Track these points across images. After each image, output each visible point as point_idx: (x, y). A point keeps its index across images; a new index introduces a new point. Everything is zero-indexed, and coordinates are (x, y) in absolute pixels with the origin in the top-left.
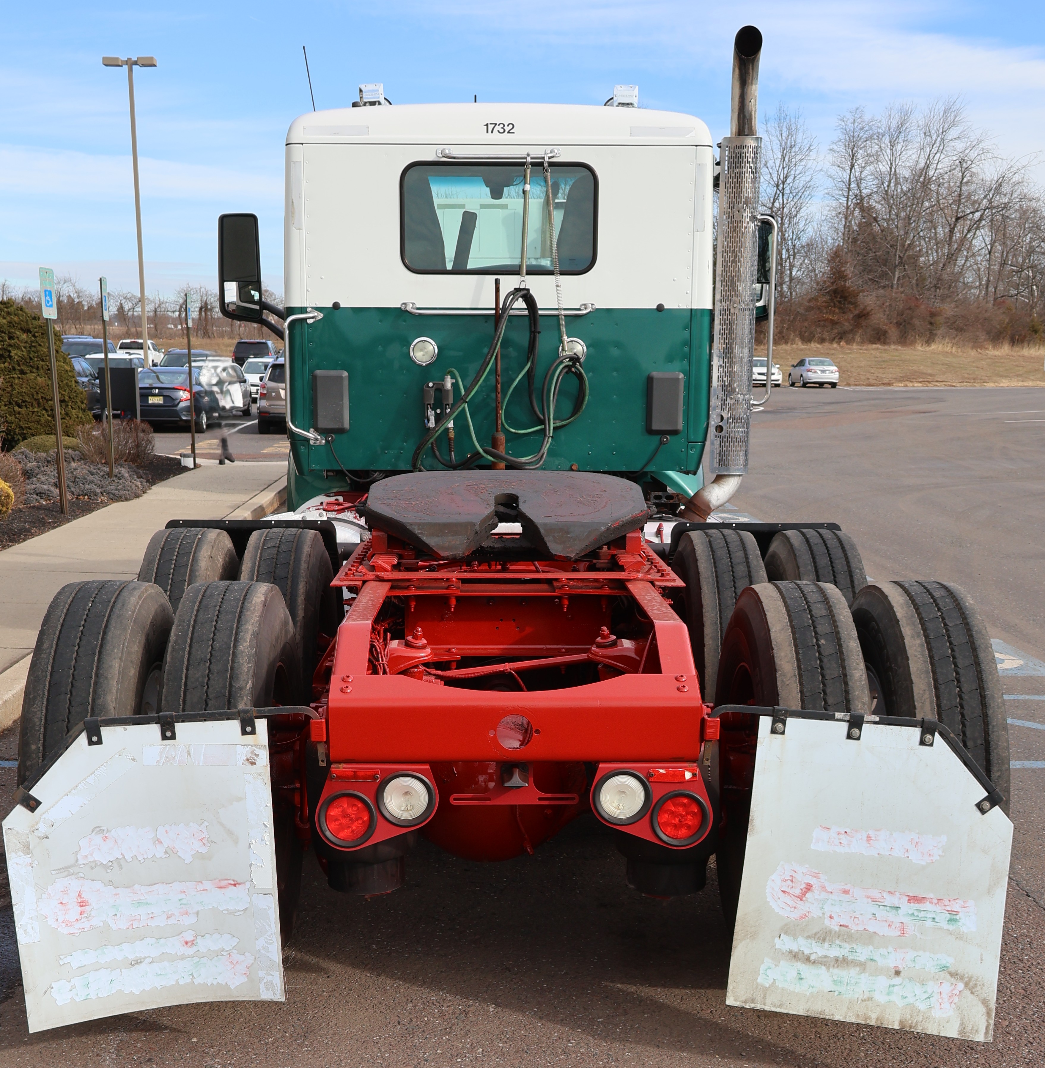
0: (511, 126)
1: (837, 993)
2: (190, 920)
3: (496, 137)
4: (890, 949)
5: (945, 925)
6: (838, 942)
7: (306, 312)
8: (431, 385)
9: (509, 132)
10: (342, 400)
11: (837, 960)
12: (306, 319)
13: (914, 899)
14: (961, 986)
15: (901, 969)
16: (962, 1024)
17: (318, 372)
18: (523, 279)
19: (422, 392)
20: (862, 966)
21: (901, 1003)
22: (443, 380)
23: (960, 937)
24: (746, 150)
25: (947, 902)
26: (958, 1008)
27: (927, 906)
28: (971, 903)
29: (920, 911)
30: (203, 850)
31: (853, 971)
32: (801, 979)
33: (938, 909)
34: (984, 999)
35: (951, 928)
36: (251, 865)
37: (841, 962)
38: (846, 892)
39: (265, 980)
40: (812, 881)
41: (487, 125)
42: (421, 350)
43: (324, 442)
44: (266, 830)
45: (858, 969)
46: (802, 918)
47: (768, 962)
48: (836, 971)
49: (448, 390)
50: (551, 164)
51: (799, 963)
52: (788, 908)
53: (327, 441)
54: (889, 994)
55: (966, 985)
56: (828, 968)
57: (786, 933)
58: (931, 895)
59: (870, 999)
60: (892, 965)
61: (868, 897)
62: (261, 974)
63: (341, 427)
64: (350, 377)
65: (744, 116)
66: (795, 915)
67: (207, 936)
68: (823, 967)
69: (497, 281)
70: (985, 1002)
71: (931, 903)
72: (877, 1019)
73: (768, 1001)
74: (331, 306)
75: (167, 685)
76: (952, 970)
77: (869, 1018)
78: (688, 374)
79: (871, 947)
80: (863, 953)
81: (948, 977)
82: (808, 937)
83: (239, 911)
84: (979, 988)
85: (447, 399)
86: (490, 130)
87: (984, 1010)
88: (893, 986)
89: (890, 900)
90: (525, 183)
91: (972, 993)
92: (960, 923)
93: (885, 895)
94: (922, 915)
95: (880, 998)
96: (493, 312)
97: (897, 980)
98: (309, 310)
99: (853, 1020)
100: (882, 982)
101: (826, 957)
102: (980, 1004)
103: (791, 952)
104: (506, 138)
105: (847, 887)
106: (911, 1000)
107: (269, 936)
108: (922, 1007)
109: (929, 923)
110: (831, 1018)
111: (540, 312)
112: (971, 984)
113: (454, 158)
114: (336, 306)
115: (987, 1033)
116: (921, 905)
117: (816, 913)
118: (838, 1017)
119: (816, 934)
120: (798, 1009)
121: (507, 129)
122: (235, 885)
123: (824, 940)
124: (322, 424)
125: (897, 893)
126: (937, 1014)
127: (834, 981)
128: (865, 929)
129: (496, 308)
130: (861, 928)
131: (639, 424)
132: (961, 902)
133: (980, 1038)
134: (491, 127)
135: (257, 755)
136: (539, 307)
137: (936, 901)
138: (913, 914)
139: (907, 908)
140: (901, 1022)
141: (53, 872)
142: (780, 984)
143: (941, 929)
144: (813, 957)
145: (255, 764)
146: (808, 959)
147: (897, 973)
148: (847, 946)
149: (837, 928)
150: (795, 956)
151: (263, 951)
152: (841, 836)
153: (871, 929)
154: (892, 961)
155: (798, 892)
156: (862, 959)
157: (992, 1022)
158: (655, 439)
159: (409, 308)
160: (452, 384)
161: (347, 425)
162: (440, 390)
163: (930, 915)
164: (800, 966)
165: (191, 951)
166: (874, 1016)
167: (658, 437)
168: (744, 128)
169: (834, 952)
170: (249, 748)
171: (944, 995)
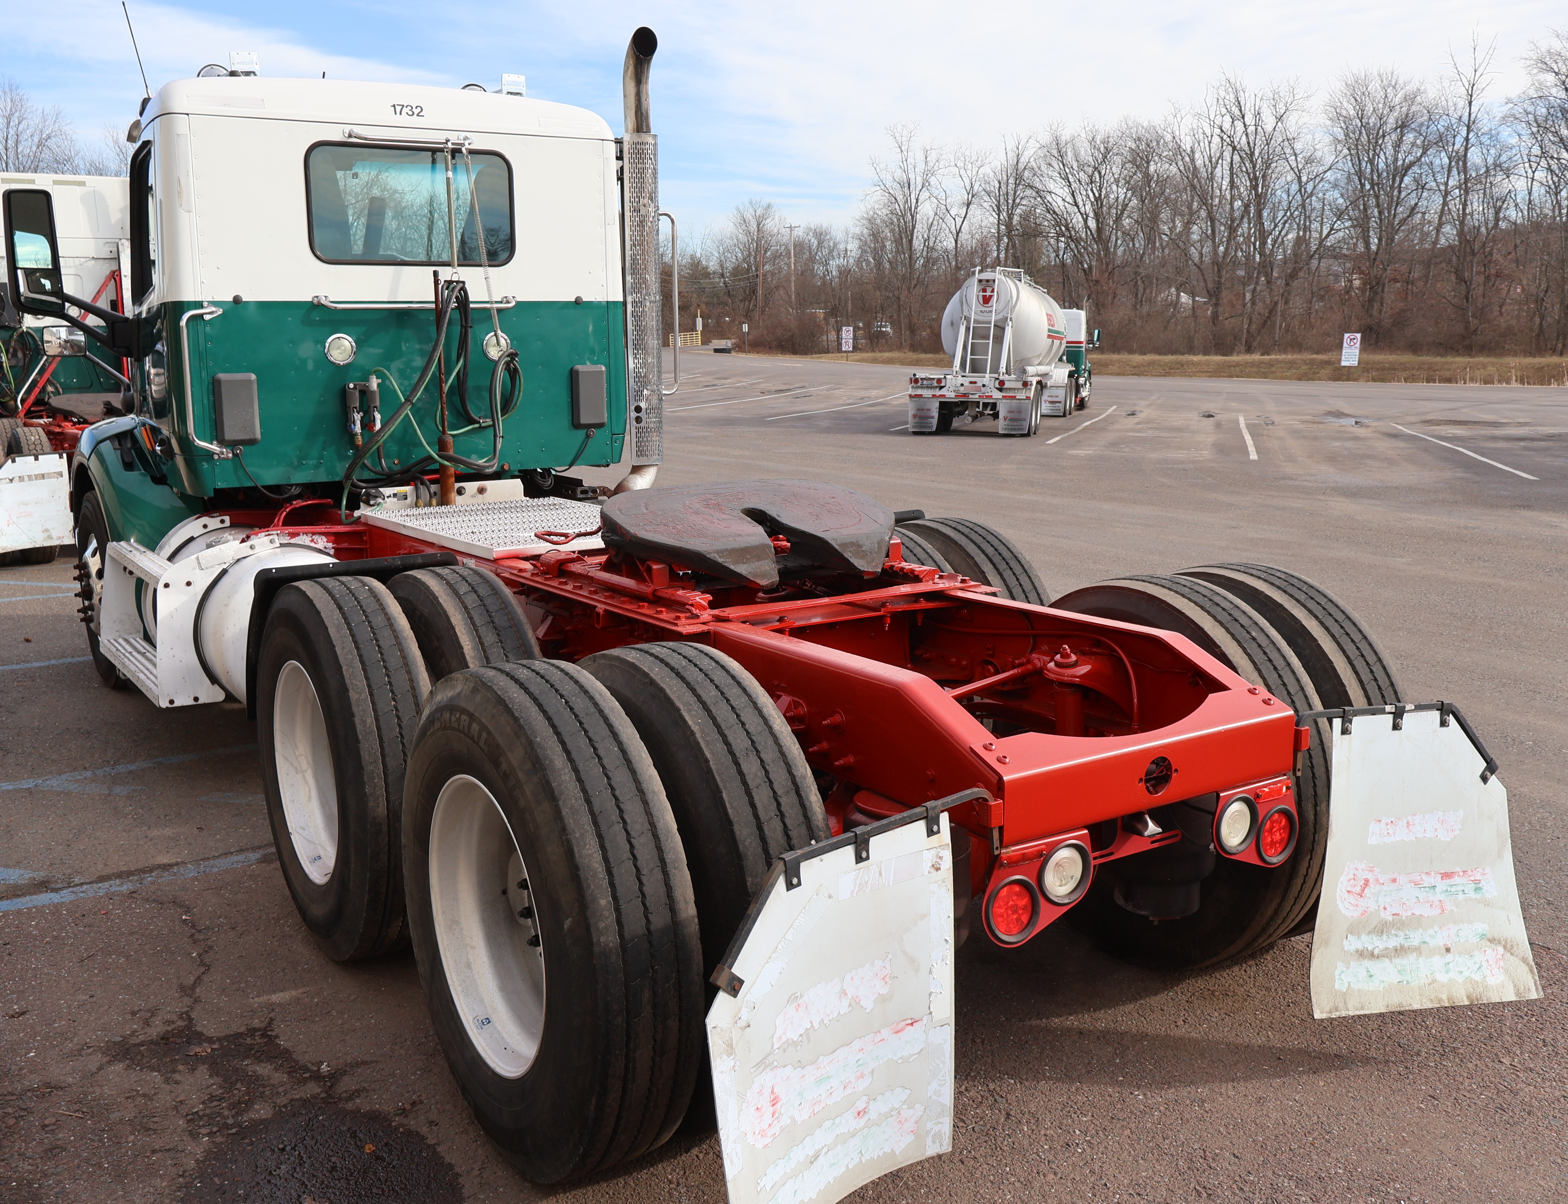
0: (419, 109)
1: (1405, 983)
2: (863, 1085)
3: (404, 119)
4: (1436, 928)
5: (1472, 895)
6: (1393, 932)
7: (202, 307)
8: (351, 386)
9: (418, 115)
10: (253, 408)
11: (1396, 950)
12: (201, 316)
13: (1447, 875)
14: (1501, 949)
15: (1450, 946)
16: (1515, 986)
17: (222, 376)
18: (455, 270)
19: (344, 393)
20: (1417, 950)
21: (1460, 979)
22: (368, 380)
23: (1487, 903)
24: (647, 146)
25: (1470, 873)
26: (1506, 971)
27: (1456, 880)
28: (1488, 870)
29: (1452, 886)
30: (884, 991)
31: (1412, 957)
32: (1371, 976)
33: (1464, 880)
34: (1523, 958)
35: (1478, 896)
36: (931, 993)
37: (1400, 951)
38: (1394, 881)
39: (933, 1132)
40: (1369, 876)
41: (394, 106)
42: (338, 348)
43: (230, 455)
44: (947, 946)
45: (1415, 954)
46: (1363, 914)
47: (1340, 966)
48: (1397, 961)
49: (374, 392)
50: (472, 152)
51: (1366, 961)
52: (1352, 908)
53: (236, 455)
54: (1447, 972)
55: (1505, 947)
56: (1391, 960)
57: (1351, 933)
58: (1458, 869)
59: (1434, 981)
60: (1441, 944)
61: (1411, 881)
62: (929, 1125)
63: (252, 437)
64: (258, 380)
65: (642, 114)
66: (1356, 914)
67: (880, 1097)
68: (1386, 960)
69: (436, 274)
70: (1524, 960)
71: (1459, 876)
72: (1448, 999)
73: (1350, 1006)
74: (231, 299)
75: (725, 789)
76: (1490, 936)
77: (1440, 1000)
78: (608, 367)
79: (1421, 930)
80: (1415, 938)
81: (1489, 944)
82: (1370, 933)
83: (914, 1055)
84: (1515, 948)
85: (375, 402)
86: (398, 112)
87: (1527, 968)
88: (1448, 963)
89: (1428, 881)
90: (447, 170)
91: (1512, 954)
92: (1484, 891)
93: (1424, 876)
94: (1453, 889)
95: (1442, 978)
96: (433, 306)
97: (1449, 957)
98: (205, 304)
99: (1429, 1005)
100: (1437, 961)
101: (1386, 949)
102: (1522, 963)
103: (1357, 951)
104: (415, 121)
105: (1394, 876)
106: (1466, 974)
107: (943, 1076)
108: (1477, 977)
109: (1461, 896)
110: (1410, 1008)
111: (472, 306)
112: (1508, 946)
113: (366, 139)
114: (237, 300)
115: (1537, 989)
116: (1452, 880)
117: (1373, 907)
118: (1416, 1006)
119: (1375, 928)
120: (1377, 1007)
121: (416, 111)
122: (912, 1024)
123: (1382, 932)
124: (229, 435)
125: (1433, 873)
126: (1492, 981)
127: (1399, 971)
128: (1413, 914)
129: (436, 302)
130: (1409, 914)
131: (565, 419)
132: (1480, 870)
133: (1534, 995)
134: (398, 108)
135: (941, 858)
136: (471, 299)
137: (1462, 874)
138: (1447, 890)
139: (1442, 885)
140: (1468, 997)
141: (752, 1070)
142: (1355, 986)
143: (1471, 899)
144: (1376, 952)
145: (939, 869)
146: (1372, 955)
147: (1448, 950)
148: (1401, 934)
149: (1390, 918)
150: (1361, 954)
151: (934, 1097)
152: (1389, 826)
153: (1417, 913)
154: (1440, 941)
155: (1358, 889)
156: (1416, 943)
157: (1537, 978)
158: (582, 433)
159: (323, 301)
160: (378, 385)
161: (258, 435)
162: (364, 393)
163: (1460, 888)
164: (1367, 963)
165: (862, 1122)
166: (1444, 997)
167: (584, 431)
168: (642, 124)
169: (1392, 942)
170: (933, 852)
171: (1491, 962)
